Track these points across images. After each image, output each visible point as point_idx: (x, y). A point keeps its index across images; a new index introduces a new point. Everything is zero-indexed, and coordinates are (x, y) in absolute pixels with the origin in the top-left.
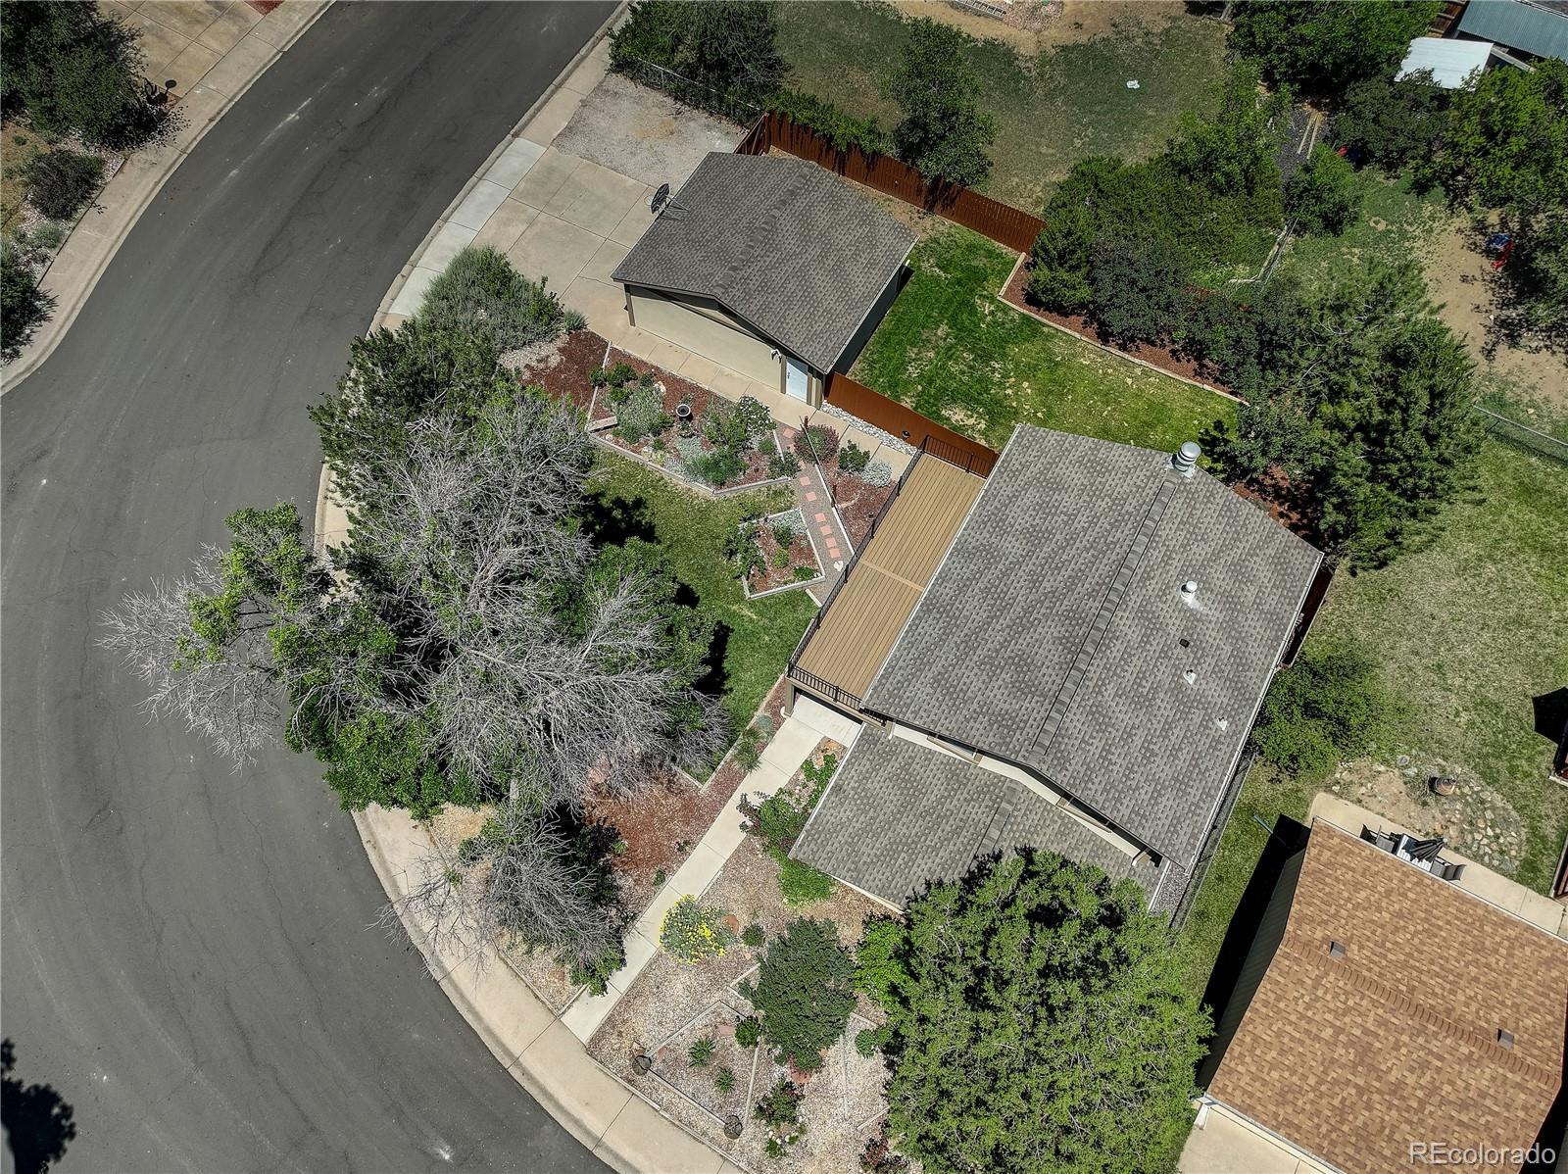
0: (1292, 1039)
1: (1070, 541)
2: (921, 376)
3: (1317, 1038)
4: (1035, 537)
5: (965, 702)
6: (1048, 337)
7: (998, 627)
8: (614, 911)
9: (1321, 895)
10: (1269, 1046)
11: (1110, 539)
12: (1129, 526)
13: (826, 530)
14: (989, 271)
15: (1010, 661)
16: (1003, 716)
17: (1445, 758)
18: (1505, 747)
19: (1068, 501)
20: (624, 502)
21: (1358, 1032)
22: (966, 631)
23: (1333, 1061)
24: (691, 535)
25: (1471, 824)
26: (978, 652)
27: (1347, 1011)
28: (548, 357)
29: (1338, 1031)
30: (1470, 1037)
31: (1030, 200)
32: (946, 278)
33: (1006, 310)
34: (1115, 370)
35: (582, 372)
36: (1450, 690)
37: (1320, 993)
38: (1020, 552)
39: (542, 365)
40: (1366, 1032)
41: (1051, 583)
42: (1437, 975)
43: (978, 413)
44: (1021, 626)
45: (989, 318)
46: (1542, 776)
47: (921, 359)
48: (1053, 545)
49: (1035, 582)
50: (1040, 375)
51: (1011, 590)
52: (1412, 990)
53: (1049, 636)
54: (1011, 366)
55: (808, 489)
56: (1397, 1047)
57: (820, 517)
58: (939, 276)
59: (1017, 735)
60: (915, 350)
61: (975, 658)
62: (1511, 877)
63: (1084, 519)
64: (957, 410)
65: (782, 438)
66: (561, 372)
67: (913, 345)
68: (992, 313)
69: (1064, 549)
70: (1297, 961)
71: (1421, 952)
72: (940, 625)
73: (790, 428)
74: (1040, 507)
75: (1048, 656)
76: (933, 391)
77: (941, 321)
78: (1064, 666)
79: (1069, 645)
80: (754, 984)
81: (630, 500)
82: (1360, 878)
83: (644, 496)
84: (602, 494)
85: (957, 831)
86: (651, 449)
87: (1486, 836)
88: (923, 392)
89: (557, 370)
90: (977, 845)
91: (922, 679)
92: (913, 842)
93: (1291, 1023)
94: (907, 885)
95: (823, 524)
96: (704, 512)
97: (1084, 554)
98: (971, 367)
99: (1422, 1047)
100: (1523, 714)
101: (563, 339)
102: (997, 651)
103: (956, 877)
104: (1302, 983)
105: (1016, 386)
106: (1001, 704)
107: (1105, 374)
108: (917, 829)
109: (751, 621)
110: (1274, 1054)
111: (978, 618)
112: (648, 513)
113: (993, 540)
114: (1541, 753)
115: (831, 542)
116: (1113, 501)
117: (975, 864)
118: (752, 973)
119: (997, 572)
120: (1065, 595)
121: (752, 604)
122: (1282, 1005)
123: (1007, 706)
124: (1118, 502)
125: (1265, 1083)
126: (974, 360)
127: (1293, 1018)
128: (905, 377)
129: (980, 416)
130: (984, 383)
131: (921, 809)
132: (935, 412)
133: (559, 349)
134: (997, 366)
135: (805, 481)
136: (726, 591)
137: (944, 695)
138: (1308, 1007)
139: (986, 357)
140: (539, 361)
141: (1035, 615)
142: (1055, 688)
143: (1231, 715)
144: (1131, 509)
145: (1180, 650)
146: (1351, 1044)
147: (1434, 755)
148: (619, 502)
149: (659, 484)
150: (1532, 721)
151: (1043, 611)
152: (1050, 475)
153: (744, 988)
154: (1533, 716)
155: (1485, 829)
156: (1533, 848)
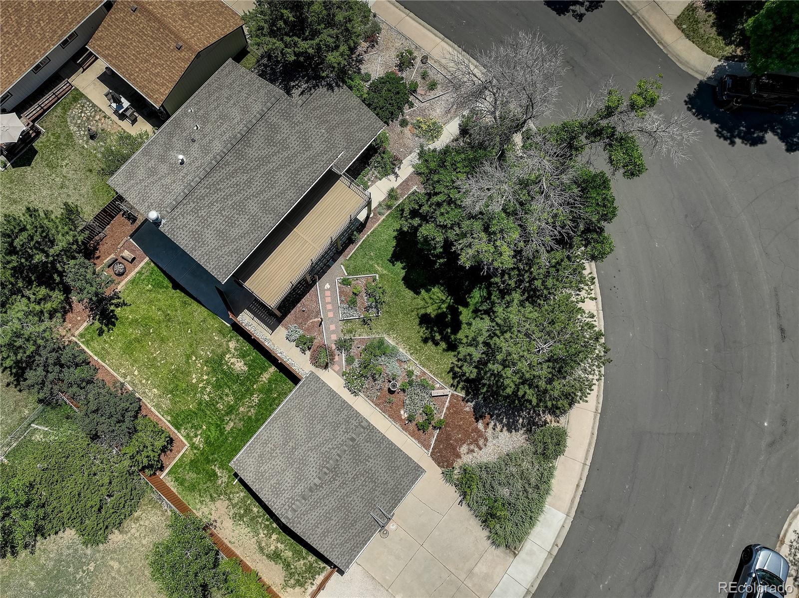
0: (209, 26)
1: (225, 198)
2: (252, 395)
3: (200, 24)
4: (240, 208)
5: (300, 132)
6: (169, 412)
7: (274, 164)
8: (461, 144)
9: (174, 71)
10: (219, 27)
11: (208, 191)
12: (196, 194)
13: (329, 307)
14: (187, 468)
15: (275, 144)
16: (286, 118)
17: (83, 147)
18: (55, 147)
19: (218, 222)
20: (434, 343)
21: (185, 21)
22: (289, 168)
23: (198, 17)
24: (401, 315)
25: (89, 119)
26: (287, 155)
27: (186, 27)
28: (468, 453)
29: (192, 24)
30: (147, 10)
31: (142, 523)
32: (215, 465)
33: (188, 437)
34: (141, 382)
35: (448, 437)
36: (64, 176)
37: (193, 35)
38: (251, 202)
39: (472, 447)
40: (182, 21)
41: (243, 178)
42: (145, 35)
43: (227, 365)
44: (264, 160)
45: (199, 432)
46: (48, 133)
47: (248, 407)
48: (234, 199)
49: (250, 182)
50: (184, 385)
51: (262, 181)
52: (158, 30)
53: (254, 150)
54: (198, 395)
55: (333, 332)
56: (174, 14)
57: (331, 315)
58: (219, 468)
59: (284, 106)
60: (250, 414)
61: (289, 152)
62: (85, 97)
63: (215, 207)
64: (239, 369)
65: (341, 365)
66: (461, 440)
67: (250, 418)
68: (196, 436)
69: (230, 195)
70: (196, 45)
71: (147, 45)
72: (299, 177)
73: (335, 371)
74: (232, 225)
75: (257, 139)
76: (248, 384)
77: (229, 433)
78: (253, 132)
79: (247, 142)
80: (407, 106)
81: (430, 343)
82: (154, 78)
83: (422, 344)
84: (444, 350)
85: (314, 109)
86: (415, 374)
87: (85, 113)
88: (254, 384)
89: (462, 442)
90: (309, 99)
91: (315, 151)
92: (334, 111)
93: (208, 30)
94: (341, 93)
95: (330, 310)
96: (391, 328)
97: (222, 187)
98: (221, 398)
99: (165, 12)
100: (39, 160)
101: (458, 464)
102: (278, 152)
103: (321, 89)
104: (198, 39)
105: (200, 380)
106: (286, 124)
107: (147, 380)
108: (331, 116)
109: (378, 264)
110: (218, 24)
111: (281, 173)
112: (421, 334)
113: (261, 214)
114: (42, 142)
115: (328, 300)
116: (197, 212)
117: (312, 92)
118: (407, 110)
119: (265, 195)
120: (239, 169)
121: (376, 272)
122: (209, 35)
123: (284, 123)
124: (195, 211)
125: (225, 18)
126: (217, 403)
127: (206, 31)
128: (261, 395)
129: (227, 362)
130: (218, 386)
131: (327, 125)
132: (251, 370)
133: (460, 457)
134: (206, 397)
135: (334, 337)
136: (388, 281)
137: (308, 139)
138: (199, 32)
139: (211, 404)
140: (473, 451)
141: (256, 163)
142: (261, 123)
143: (186, 114)
144: (192, 203)
145: (196, 138)
146: (189, 19)
147: (87, 149)
148: (436, 344)
149: (414, 351)
150: (37, 156)
151: (252, 164)
152: (221, 242)
153: (411, 105)
154: (35, 158)
155: (84, 116)
156: (69, 106)
